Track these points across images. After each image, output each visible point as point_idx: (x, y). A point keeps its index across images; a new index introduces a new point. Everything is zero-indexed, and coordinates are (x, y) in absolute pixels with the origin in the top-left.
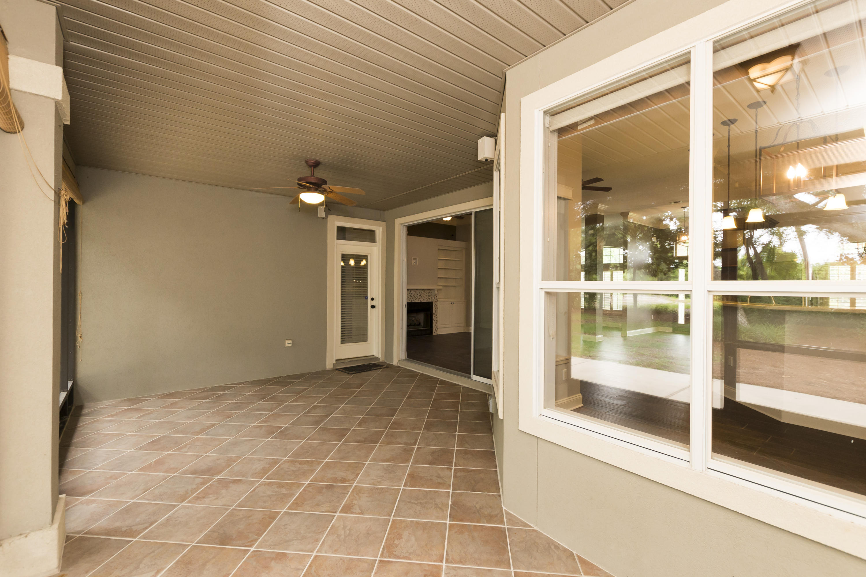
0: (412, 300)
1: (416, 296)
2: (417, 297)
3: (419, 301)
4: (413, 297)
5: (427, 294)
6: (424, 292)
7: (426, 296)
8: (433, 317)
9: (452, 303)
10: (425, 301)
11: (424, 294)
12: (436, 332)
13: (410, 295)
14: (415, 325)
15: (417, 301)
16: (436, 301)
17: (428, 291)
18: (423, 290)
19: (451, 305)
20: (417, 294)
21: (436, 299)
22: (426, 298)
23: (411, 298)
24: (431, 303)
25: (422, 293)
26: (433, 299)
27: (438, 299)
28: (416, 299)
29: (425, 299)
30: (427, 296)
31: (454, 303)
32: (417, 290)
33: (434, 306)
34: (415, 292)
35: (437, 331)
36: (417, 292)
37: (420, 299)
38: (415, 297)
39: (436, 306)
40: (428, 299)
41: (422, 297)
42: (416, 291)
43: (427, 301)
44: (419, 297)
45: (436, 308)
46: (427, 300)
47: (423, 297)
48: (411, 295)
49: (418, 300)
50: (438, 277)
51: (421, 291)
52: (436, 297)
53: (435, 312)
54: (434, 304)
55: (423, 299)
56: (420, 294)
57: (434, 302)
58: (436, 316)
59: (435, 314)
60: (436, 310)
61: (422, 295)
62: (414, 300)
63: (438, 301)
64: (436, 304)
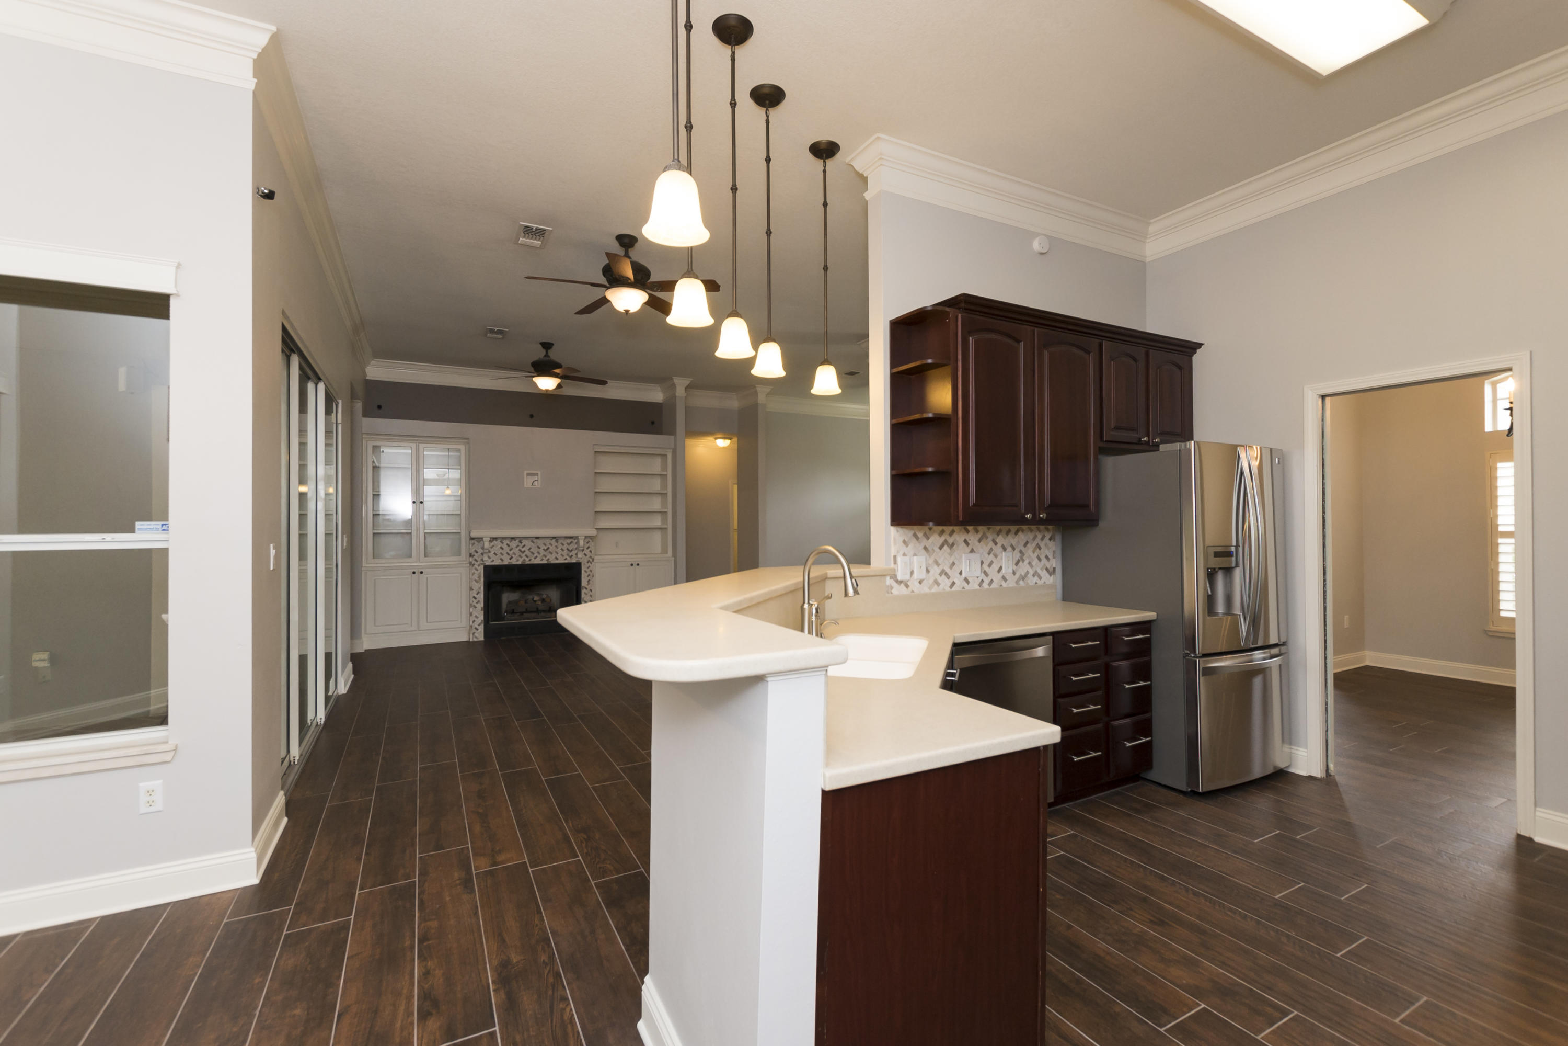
0: (524, 560)
1: (534, 550)
2: (538, 553)
3: (546, 562)
4: (527, 553)
5: (566, 546)
6: (557, 541)
7: (562, 550)
8: (583, 596)
9: (632, 565)
10: (561, 561)
11: (556, 547)
13: (520, 550)
14: (537, 611)
15: (537, 561)
16: (588, 562)
17: (569, 541)
18: (554, 538)
19: (631, 568)
20: (539, 547)
21: (590, 557)
22: (562, 555)
23: (523, 555)
24: (578, 566)
25: (552, 545)
26: (580, 557)
27: (596, 557)
28: (535, 558)
29: (559, 556)
30: (566, 551)
31: (638, 565)
32: (537, 538)
33: (583, 572)
34: (533, 542)
36: (540, 542)
37: (546, 557)
38: (533, 554)
39: (588, 570)
40: (568, 558)
41: (551, 553)
42: (535, 541)
43: (566, 561)
44: (542, 552)
45: (588, 576)
46: (566, 559)
48: (523, 550)
49: (542, 560)
50: (597, 510)
51: (548, 541)
52: (591, 551)
53: (587, 583)
54: (583, 568)
55: (555, 557)
56: (546, 548)
57: (584, 564)
58: (589, 593)
59: (586, 589)
60: (589, 580)
61: (550, 550)
62: (530, 560)
63: (595, 561)
64: (588, 567)
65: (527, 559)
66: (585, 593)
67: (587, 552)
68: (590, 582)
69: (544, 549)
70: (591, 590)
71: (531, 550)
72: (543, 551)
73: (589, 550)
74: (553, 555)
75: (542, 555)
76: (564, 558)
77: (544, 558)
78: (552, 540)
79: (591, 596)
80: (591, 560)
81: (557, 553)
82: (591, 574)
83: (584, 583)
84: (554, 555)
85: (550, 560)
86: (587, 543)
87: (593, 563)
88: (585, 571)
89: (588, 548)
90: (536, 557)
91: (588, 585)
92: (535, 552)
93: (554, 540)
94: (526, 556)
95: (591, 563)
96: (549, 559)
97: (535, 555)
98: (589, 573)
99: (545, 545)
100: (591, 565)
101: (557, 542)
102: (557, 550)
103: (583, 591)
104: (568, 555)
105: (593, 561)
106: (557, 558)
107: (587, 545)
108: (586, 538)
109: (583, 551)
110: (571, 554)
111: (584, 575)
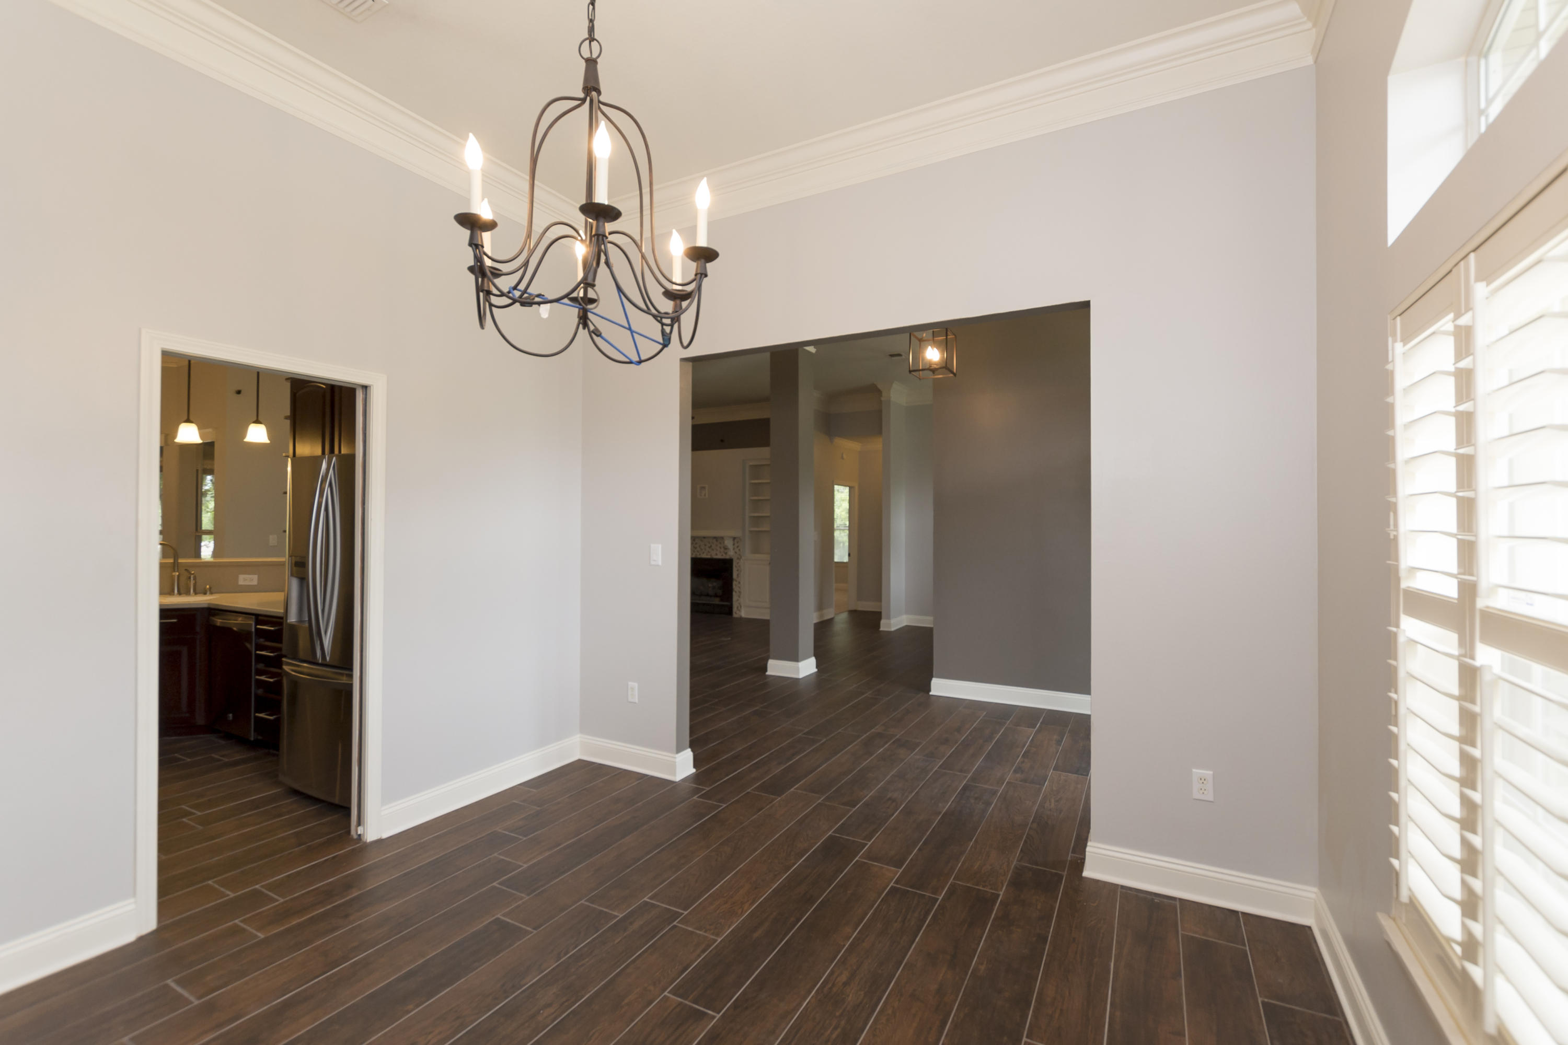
1: (702, 547)
2: (705, 549)
3: (709, 557)
4: (698, 549)
5: (722, 545)
6: (717, 541)
7: (720, 548)
8: (734, 587)
10: (719, 557)
11: (716, 545)
12: (738, 612)
15: (704, 556)
16: (738, 558)
17: (722, 541)
18: (714, 538)
20: (706, 545)
21: (740, 555)
22: (721, 552)
24: (730, 561)
25: (714, 544)
26: (731, 554)
27: (743, 555)
28: (703, 553)
30: (723, 548)
32: (704, 538)
33: (734, 566)
34: (702, 541)
35: (740, 610)
36: (706, 541)
37: (711, 553)
38: (702, 549)
39: (737, 565)
40: (724, 555)
41: (713, 550)
43: (722, 557)
45: (738, 570)
46: (722, 555)
47: (715, 550)
49: (707, 555)
51: (711, 541)
52: (739, 550)
54: (734, 564)
56: (710, 545)
57: (735, 560)
58: (738, 585)
59: (736, 582)
60: (738, 575)
61: (712, 547)
62: (700, 554)
63: (743, 558)
64: (738, 563)
65: (698, 554)
66: (735, 585)
67: (737, 552)
68: (739, 577)
70: (739, 583)
72: (708, 548)
73: (739, 548)
75: (707, 551)
80: (740, 557)
81: (717, 550)
83: (735, 576)
84: (715, 552)
85: (714, 556)
86: (738, 542)
87: (741, 560)
88: (736, 567)
89: (738, 547)
91: (737, 578)
94: (698, 551)
95: (739, 560)
96: (711, 555)
97: (703, 551)
98: (738, 568)
99: (710, 543)
102: (717, 548)
103: (734, 583)
104: (724, 552)
105: (741, 557)
106: (717, 554)
107: (736, 545)
108: (734, 539)
109: (734, 549)
110: (726, 551)
111: (735, 569)
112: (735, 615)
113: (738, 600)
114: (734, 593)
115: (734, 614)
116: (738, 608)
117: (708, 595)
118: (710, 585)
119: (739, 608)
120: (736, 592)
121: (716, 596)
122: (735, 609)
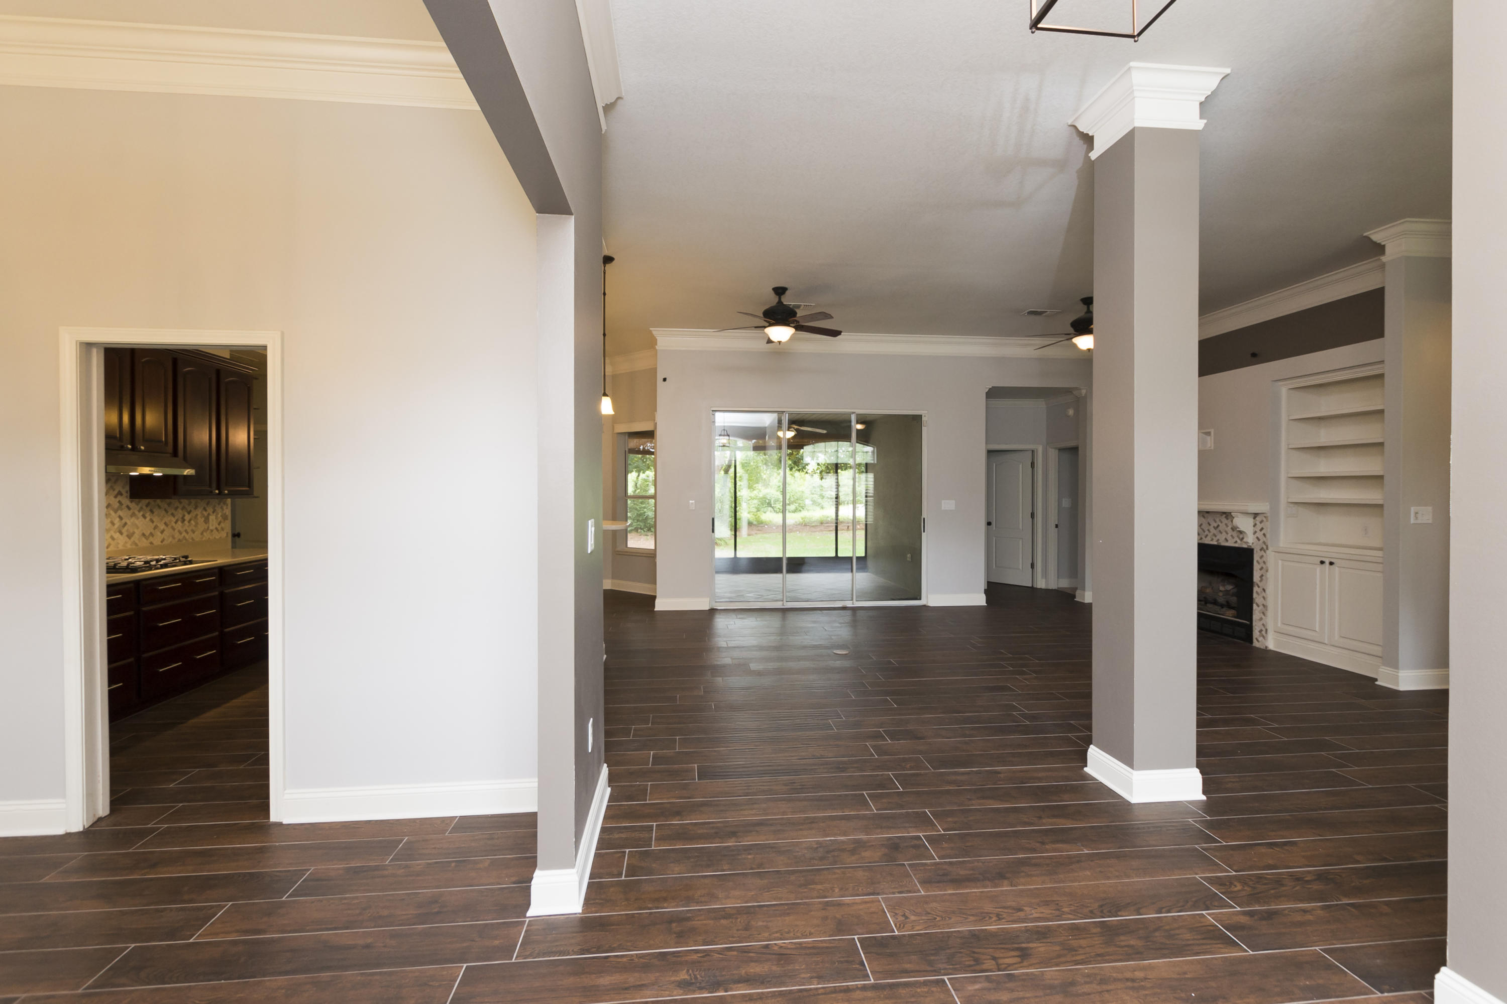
2: (1208, 530)
3: (1216, 543)
7: (1232, 529)
8: (1255, 595)
10: (1230, 544)
11: (1226, 524)
12: (1261, 639)
16: (1262, 549)
18: (1224, 513)
19: (1319, 568)
20: (1210, 525)
21: (1264, 543)
22: (1232, 536)
24: (1248, 553)
25: (1221, 522)
26: (1250, 540)
28: (1206, 537)
29: (1229, 538)
31: (1322, 562)
32: (1208, 512)
33: (1255, 562)
34: (1214, 517)
35: (1264, 637)
36: (1210, 517)
37: (1216, 536)
38: (1205, 531)
39: (1261, 561)
40: (1239, 541)
41: (1221, 532)
42: (1206, 515)
43: (1236, 545)
44: (1213, 531)
45: (1261, 569)
46: (1236, 542)
47: (1224, 533)
49: (1212, 540)
51: (1218, 517)
52: (1264, 535)
53: (1260, 579)
54: (1256, 557)
55: (1224, 537)
56: (1216, 525)
57: (1257, 551)
58: (1261, 592)
59: (1259, 587)
60: (1262, 576)
61: (1220, 528)
62: (1203, 539)
63: (1270, 549)
64: (1262, 557)
66: (1257, 593)
67: (1261, 536)
68: (1264, 578)
69: (1214, 527)
70: (1264, 590)
71: (1202, 527)
72: (1213, 529)
73: (1263, 532)
74: (1223, 534)
75: (1211, 534)
76: (1234, 540)
77: (1214, 538)
78: (1222, 515)
79: (1264, 598)
80: (1265, 547)
81: (1227, 533)
82: (1264, 566)
83: (1256, 578)
84: (1224, 536)
85: (1220, 541)
86: (1261, 522)
87: (1268, 552)
88: (1258, 562)
89: (1262, 529)
90: (1207, 535)
91: (1261, 581)
92: (1206, 529)
93: (1224, 516)
95: (1265, 552)
96: (1218, 540)
97: (1206, 533)
98: (1262, 565)
99: (1215, 522)
100: (1264, 554)
101: (1227, 519)
102: (1227, 529)
103: (1255, 589)
104: (1238, 537)
105: (1267, 549)
106: (1226, 540)
107: (1259, 526)
108: (1255, 515)
109: (1255, 533)
110: (1241, 536)
111: (1256, 567)
112: (1256, 644)
113: (1261, 619)
114: (1255, 606)
115: (1255, 640)
116: (1261, 631)
117: (1215, 603)
118: (1222, 588)
119: (1264, 633)
120: (1258, 606)
121: (1229, 606)
122: (1256, 634)
